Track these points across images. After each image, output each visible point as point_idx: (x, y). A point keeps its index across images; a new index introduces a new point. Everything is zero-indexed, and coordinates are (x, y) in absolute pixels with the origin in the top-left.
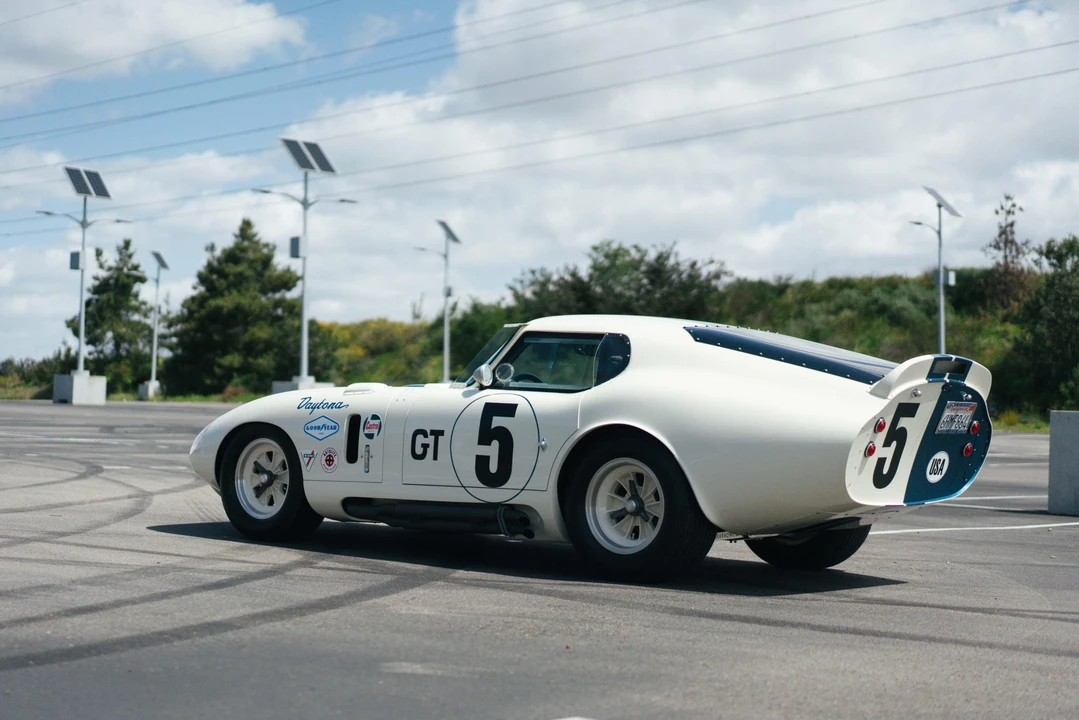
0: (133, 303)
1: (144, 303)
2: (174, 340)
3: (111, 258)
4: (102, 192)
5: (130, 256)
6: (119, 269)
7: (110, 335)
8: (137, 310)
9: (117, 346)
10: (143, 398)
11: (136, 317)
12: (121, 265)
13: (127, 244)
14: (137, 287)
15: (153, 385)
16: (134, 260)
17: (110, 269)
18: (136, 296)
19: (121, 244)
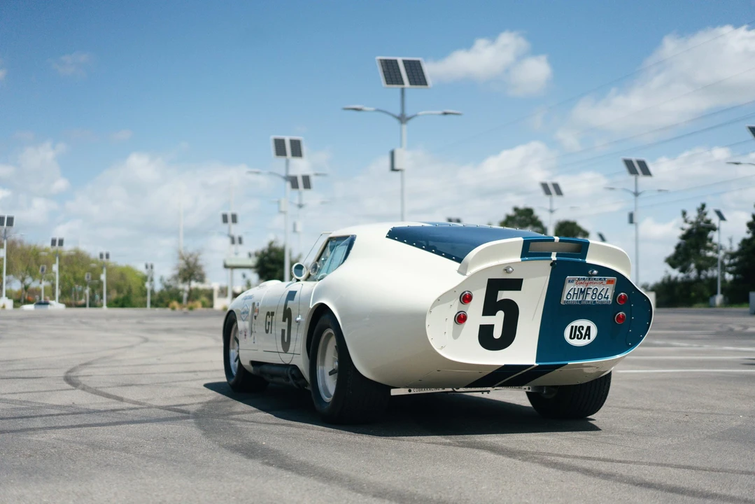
0: (709, 244)
1: (715, 244)
2: (734, 268)
3: (693, 215)
4: (646, 172)
5: (705, 214)
6: (697, 223)
7: (693, 266)
8: (710, 249)
9: (699, 273)
10: (713, 306)
11: (710, 254)
12: (699, 220)
13: (703, 206)
14: (711, 234)
15: (719, 298)
16: (708, 217)
17: (692, 223)
18: (711, 240)
19: (699, 206)
